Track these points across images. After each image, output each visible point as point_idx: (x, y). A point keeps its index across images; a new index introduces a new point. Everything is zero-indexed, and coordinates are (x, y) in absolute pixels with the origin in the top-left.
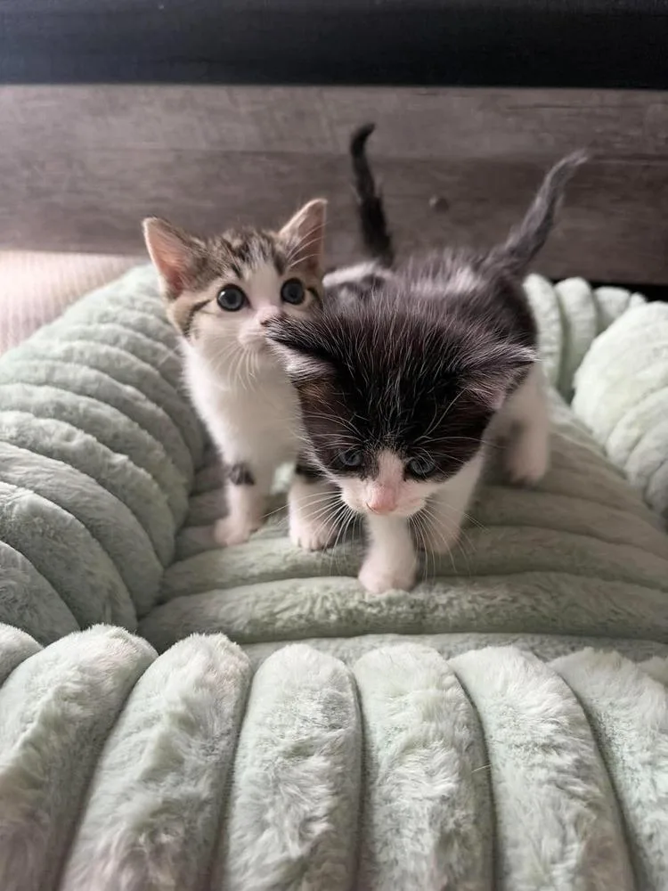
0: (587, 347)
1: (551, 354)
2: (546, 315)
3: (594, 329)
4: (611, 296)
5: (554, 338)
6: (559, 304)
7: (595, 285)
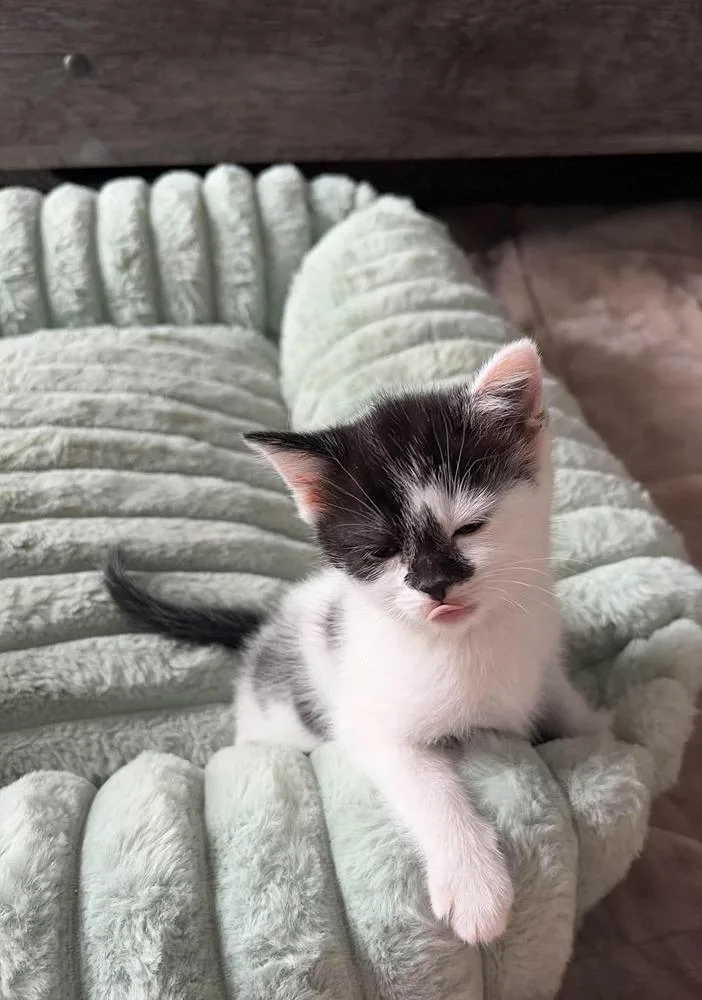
0: (296, 264)
1: (245, 285)
2: (234, 230)
3: (306, 239)
4: (331, 188)
5: (247, 263)
6: (255, 211)
7: (311, 170)
